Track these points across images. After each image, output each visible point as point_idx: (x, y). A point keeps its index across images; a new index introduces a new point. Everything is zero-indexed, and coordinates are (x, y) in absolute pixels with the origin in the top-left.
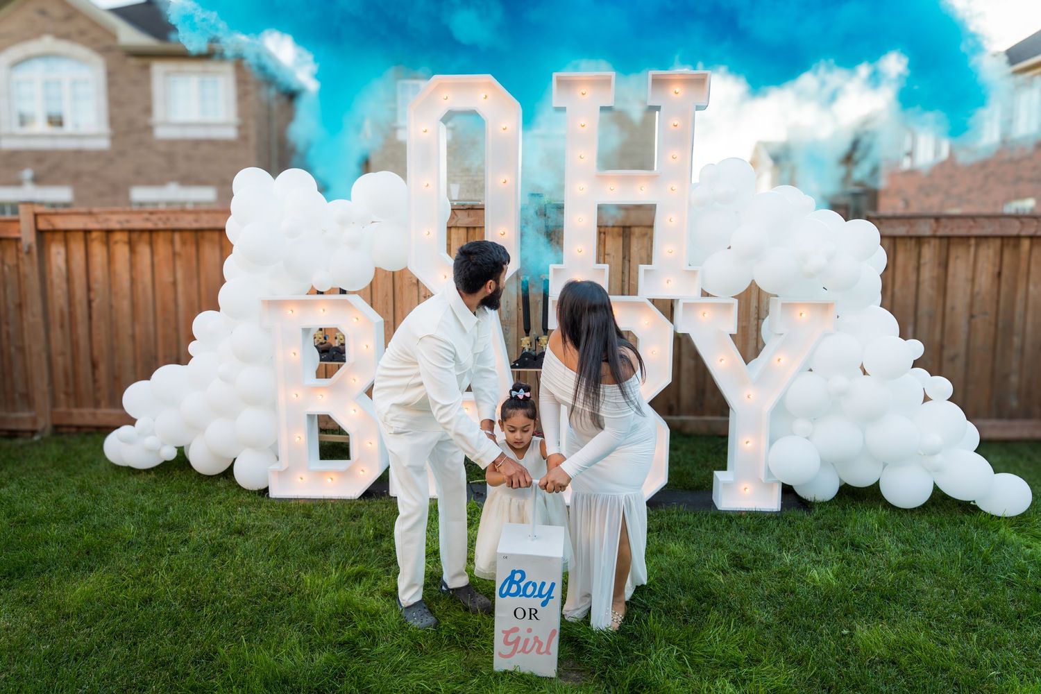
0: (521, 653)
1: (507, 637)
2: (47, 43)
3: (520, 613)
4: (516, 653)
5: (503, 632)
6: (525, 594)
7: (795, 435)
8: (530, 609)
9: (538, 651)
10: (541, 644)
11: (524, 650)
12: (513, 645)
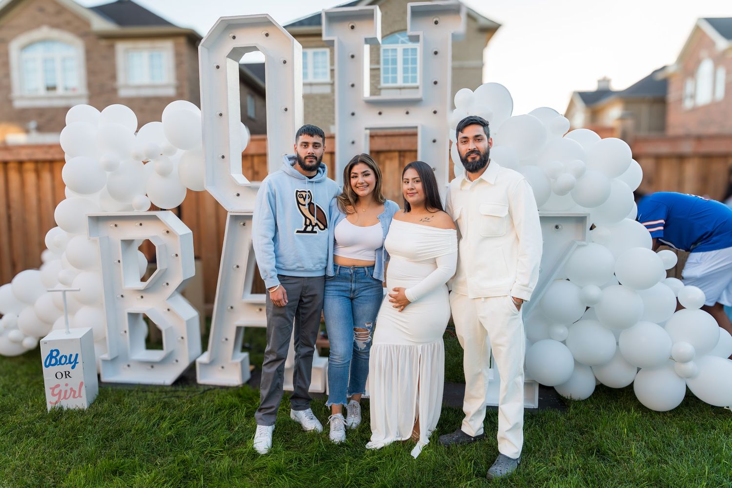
2: (45, 32)
7: (553, 339)
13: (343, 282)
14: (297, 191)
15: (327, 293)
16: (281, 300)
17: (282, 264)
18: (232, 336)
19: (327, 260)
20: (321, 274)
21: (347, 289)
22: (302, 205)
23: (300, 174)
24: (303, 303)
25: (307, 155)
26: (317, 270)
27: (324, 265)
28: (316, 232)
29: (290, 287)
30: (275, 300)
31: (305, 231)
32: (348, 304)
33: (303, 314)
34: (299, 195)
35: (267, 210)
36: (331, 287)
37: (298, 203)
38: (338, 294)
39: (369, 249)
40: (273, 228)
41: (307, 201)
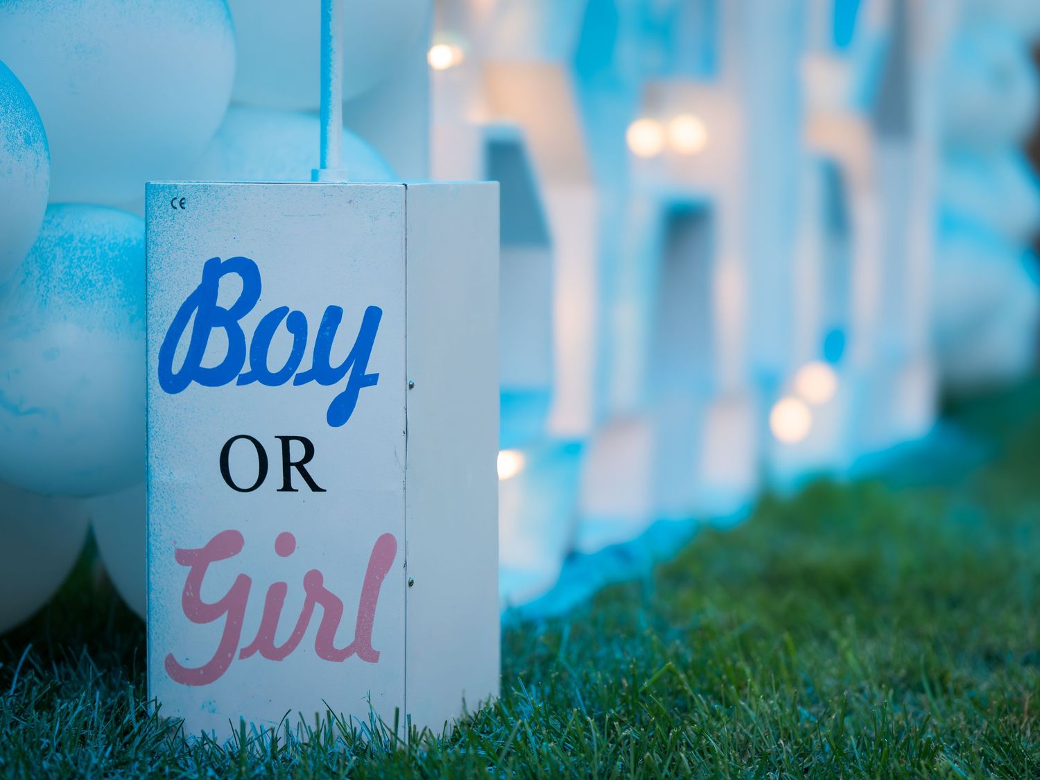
0: (258, 655)
1: (195, 581)
3: (244, 463)
4: (236, 664)
5: (183, 556)
6: (261, 374)
8: (285, 441)
9: (325, 649)
10: (334, 608)
11: (265, 645)
12: (224, 618)
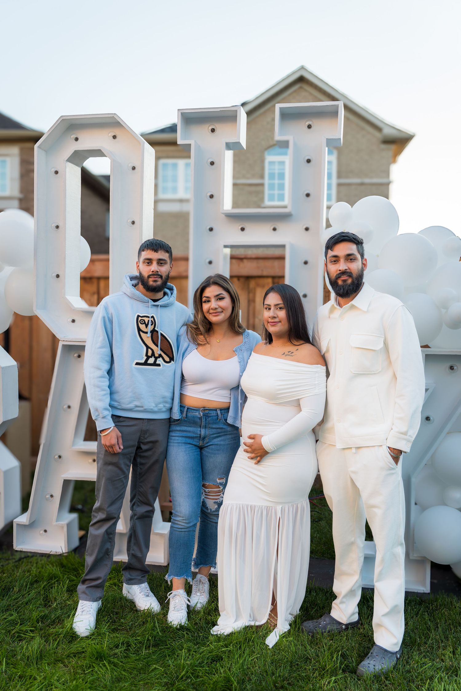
13: (191, 427)
14: (138, 316)
15: (171, 439)
16: (114, 445)
17: (118, 402)
18: (57, 492)
19: (173, 399)
20: (164, 416)
21: (195, 435)
22: (143, 332)
23: (142, 295)
24: (141, 451)
25: (151, 273)
26: (160, 411)
27: (168, 406)
28: (159, 365)
29: (127, 430)
30: (107, 445)
31: (146, 364)
32: (196, 453)
33: (142, 464)
34: (140, 320)
35: (101, 337)
36: (177, 432)
37: (139, 330)
38: (184, 441)
39: (223, 388)
40: (109, 359)
41: (150, 328)
